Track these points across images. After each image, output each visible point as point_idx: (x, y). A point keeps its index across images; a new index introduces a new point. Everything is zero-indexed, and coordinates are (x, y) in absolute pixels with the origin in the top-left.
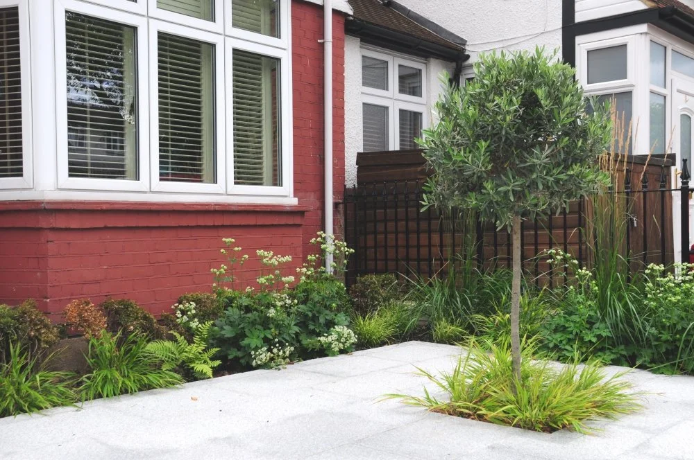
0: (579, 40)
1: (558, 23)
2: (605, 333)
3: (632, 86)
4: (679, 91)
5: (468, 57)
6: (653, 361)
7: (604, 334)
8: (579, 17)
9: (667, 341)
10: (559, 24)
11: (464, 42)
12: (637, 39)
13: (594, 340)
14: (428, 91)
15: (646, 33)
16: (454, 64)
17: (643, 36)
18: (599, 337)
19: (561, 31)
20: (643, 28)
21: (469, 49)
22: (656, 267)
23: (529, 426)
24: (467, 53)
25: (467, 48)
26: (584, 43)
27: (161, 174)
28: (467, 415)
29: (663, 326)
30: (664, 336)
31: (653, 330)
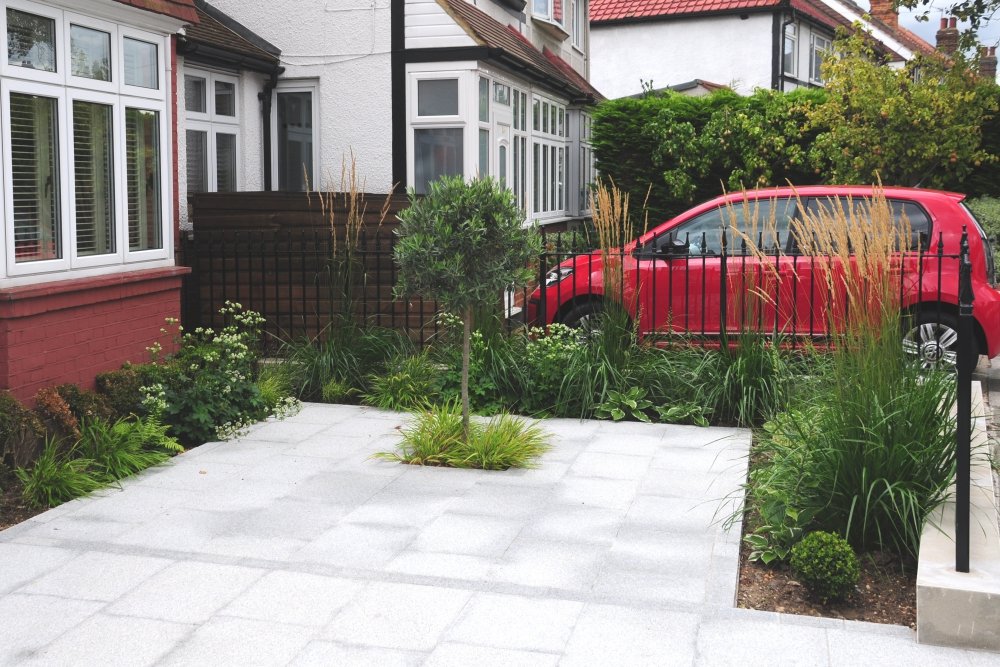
0: (409, 67)
1: (386, 46)
2: (491, 386)
3: (464, 123)
4: (499, 124)
5: (283, 70)
6: (532, 409)
7: (491, 388)
8: (409, 44)
9: (543, 391)
10: (388, 48)
11: (278, 52)
12: (467, 74)
13: (483, 393)
14: (241, 110)
15: (476, 70)
16: (268, 77)
17: (473, 73)
18: (487, 390)
19: (390, 56)
20: (473, 65)
21: (283, 60)
22: (537, 330)
23: (490, 467)
24: (281, 65)
25: (280, 58)
26: (415, 72)
27: (78, 245)
28: (435, 464)
29: (540, 378)
30: (542, 387)
31: (532, 382)
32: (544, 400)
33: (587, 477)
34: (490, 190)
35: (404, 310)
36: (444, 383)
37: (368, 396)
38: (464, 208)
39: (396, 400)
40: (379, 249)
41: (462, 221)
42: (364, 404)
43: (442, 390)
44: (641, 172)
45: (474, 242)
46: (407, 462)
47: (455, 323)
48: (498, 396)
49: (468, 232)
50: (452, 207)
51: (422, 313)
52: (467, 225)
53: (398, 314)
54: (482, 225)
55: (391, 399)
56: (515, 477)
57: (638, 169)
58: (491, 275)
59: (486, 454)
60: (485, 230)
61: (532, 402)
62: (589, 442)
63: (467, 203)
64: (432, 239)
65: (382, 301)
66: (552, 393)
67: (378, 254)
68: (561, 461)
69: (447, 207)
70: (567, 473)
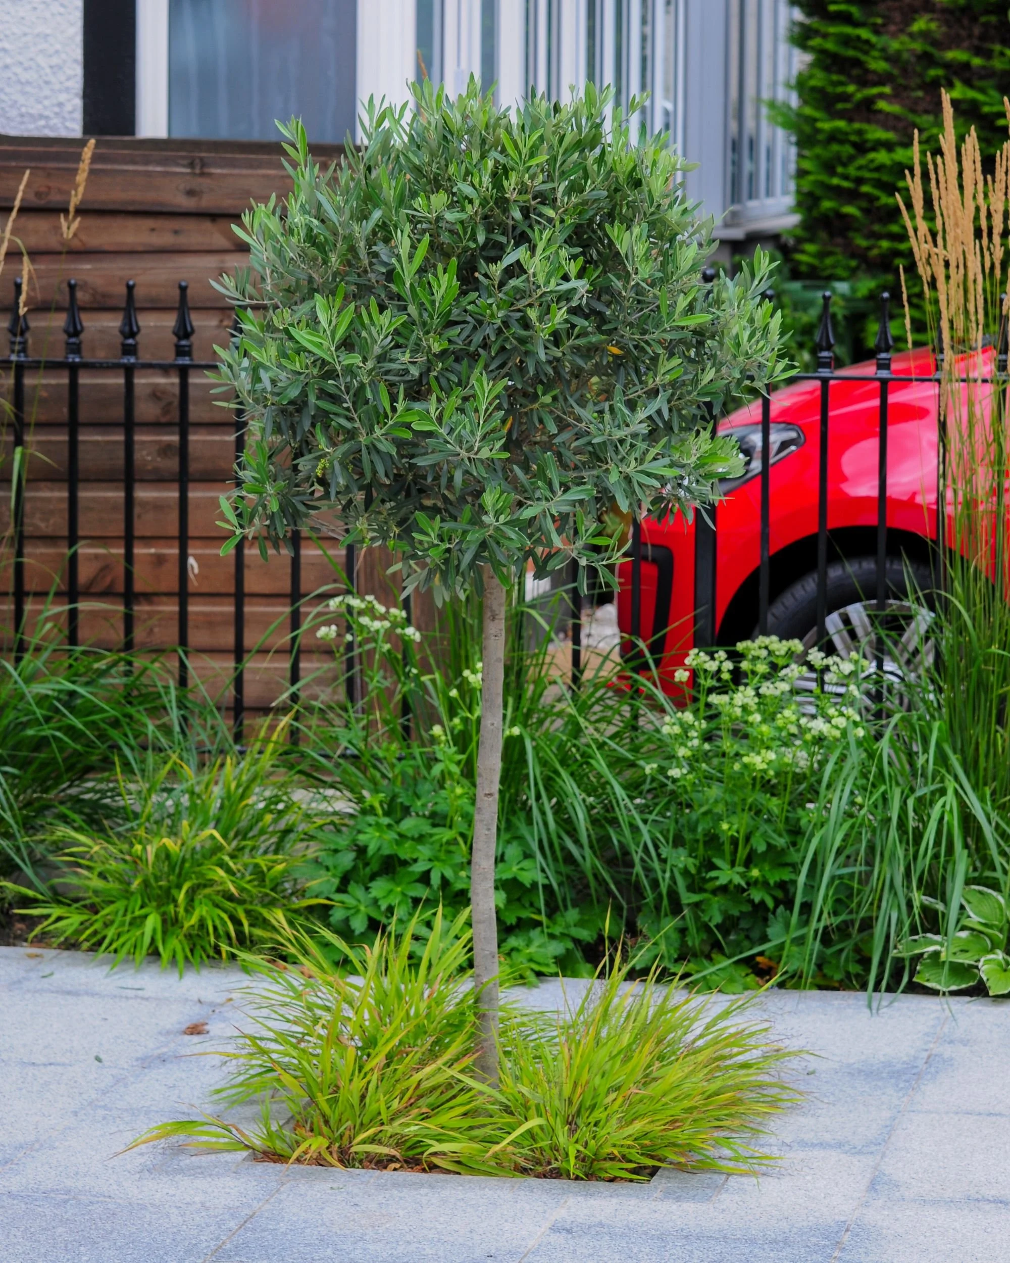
9: (724, 889)
28: (381, 1163)
29: (712, 840)
30: (726, 874)
31: (681, 859)
32: (729, 925)
33: (951, 1202)
34: (594, 140)
35: (171, 582)
36: (347, 860)
37: (56, 912)
38: (502, 203)
39: (170, 924)
40: (76, 349)
41: (494, 251)
42: (43, 940)
43: (342, 889)
44: (966, 66)
45: (543, 332)
46: (273, 1156)
47: (390, 635)
48: (553, 910)
49: (520, 294)
50: (457, 202)
51: (239, 597)
52: (516, 269)
53: (148, 597)
54: (573, 268)
55: (153, 921)
56: (689, 1207)
57: (954, 55)
58: (597, 456)
59: (572, 1124)
60: (582, 286)
61: (683, 931)
62: (918, 1076)
63: (511, 184)
64: (384, 320)
65: (84, 550)
66: (757, 895)
67: (73, 370)
68: (840, 1145)
69: (440, 199)
70: (873, 1186)
